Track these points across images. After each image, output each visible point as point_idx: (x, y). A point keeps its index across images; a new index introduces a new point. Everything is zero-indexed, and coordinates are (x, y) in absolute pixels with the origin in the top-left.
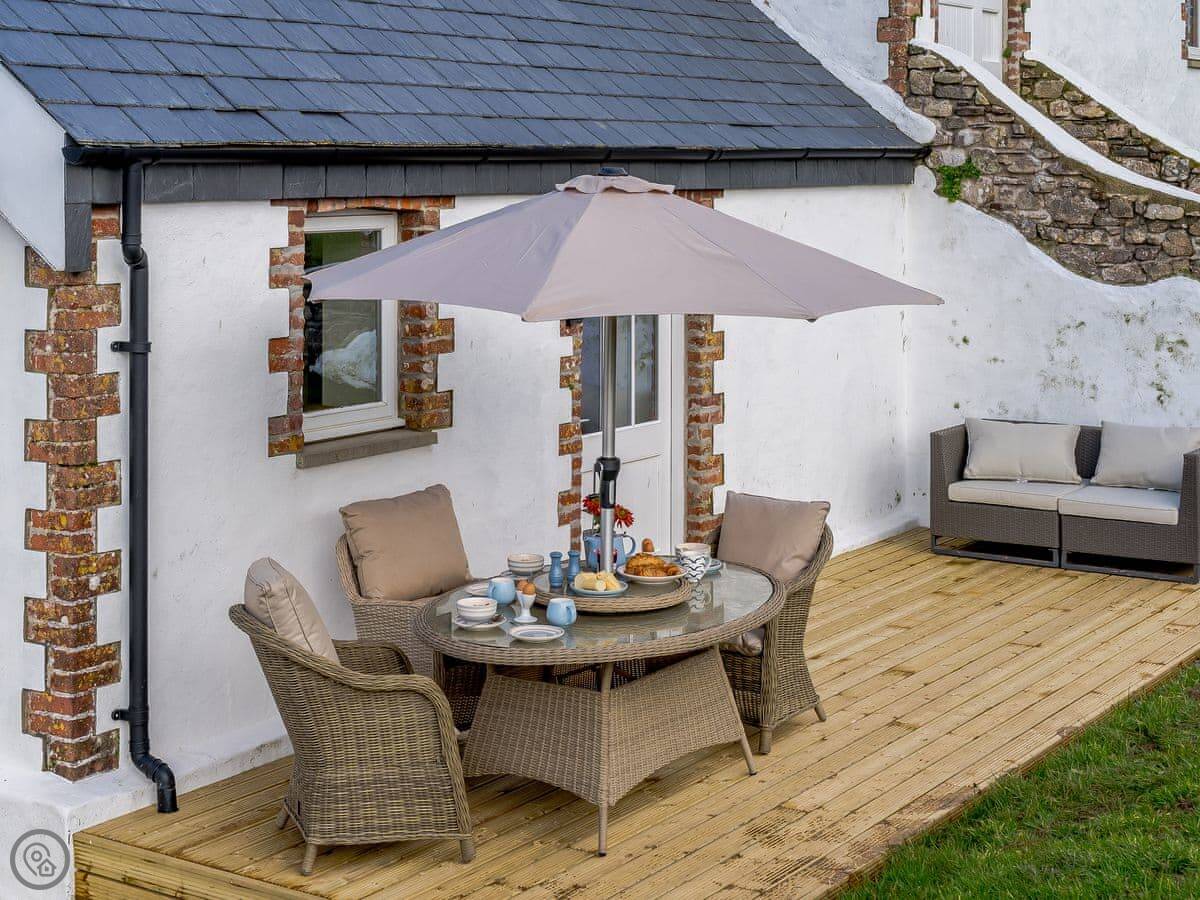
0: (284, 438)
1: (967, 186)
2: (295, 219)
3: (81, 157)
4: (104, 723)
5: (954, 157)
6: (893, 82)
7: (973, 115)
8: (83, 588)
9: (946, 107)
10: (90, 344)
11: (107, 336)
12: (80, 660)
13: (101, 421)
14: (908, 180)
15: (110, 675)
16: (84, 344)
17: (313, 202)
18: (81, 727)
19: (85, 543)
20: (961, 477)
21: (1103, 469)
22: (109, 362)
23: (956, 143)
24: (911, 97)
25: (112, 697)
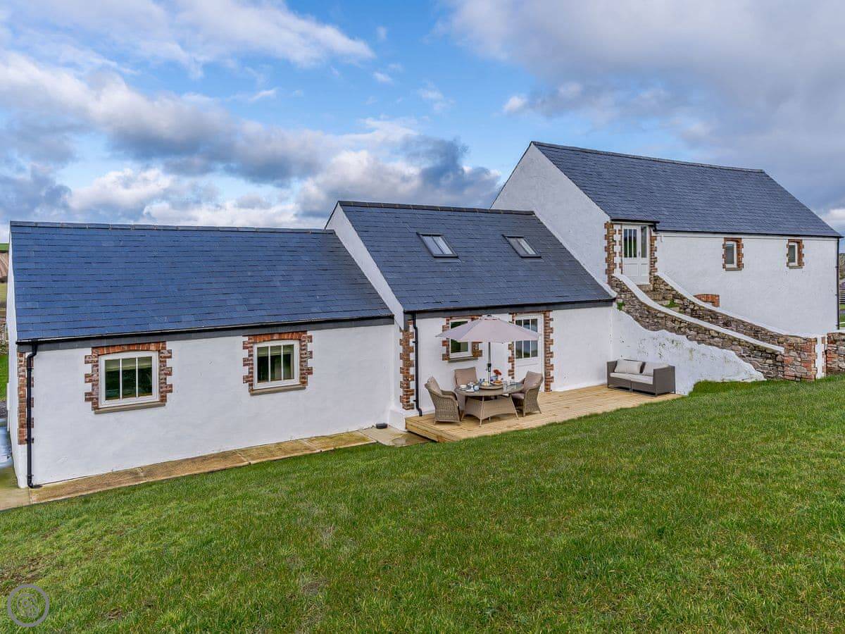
0: (446, 357)
1: (623, 307)
2: (448, 320)
3: (406, 313)
4: (412, 402)
5: (621, 301)
6: (609, 283)
7: (624, 292)
8: (408, 380)
9: (619, 290)
10: (409, 341)
11: (411, 340)
12: (407, 391)
13: (411, 354)
14: (611, 305)
15: (413, 394)
16: (407, 342)
17: (451, 317)
18: (407, 402)
19: (408, 373)
20: (614, 372)
21: (644, 372)
22: (412, 344)
23: (621, 298)
24: (612, 287)
25: (413, 398)
